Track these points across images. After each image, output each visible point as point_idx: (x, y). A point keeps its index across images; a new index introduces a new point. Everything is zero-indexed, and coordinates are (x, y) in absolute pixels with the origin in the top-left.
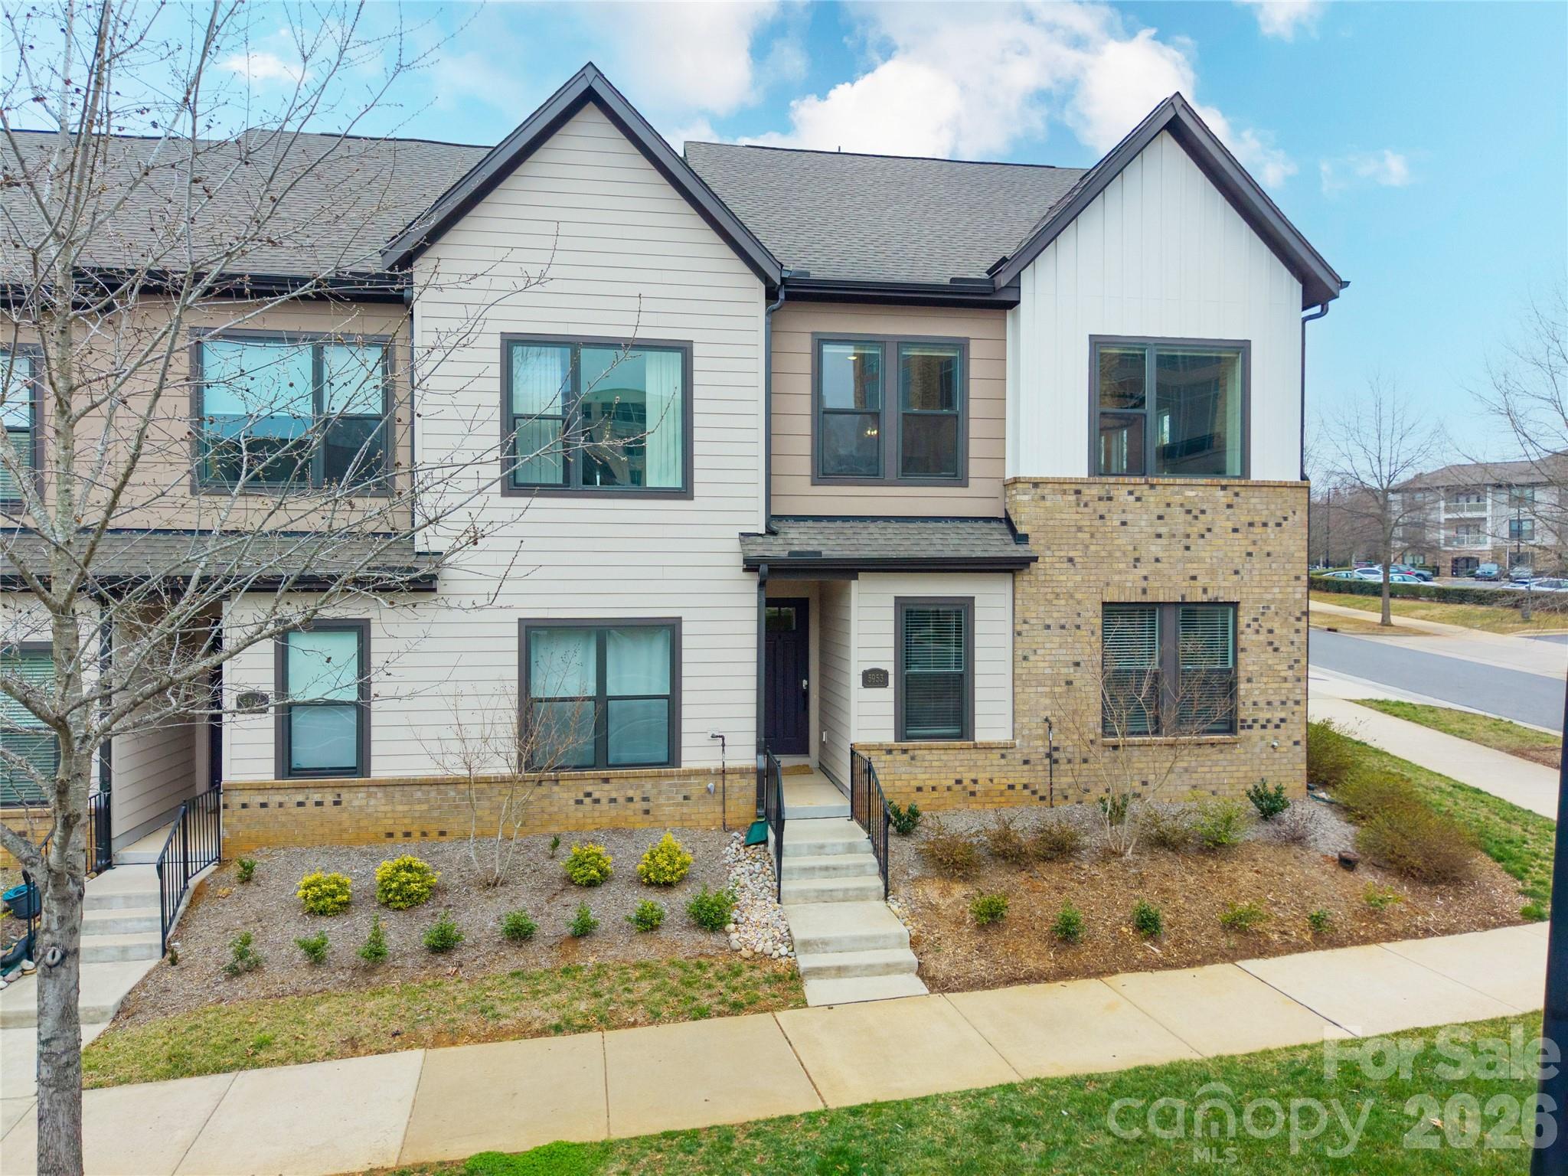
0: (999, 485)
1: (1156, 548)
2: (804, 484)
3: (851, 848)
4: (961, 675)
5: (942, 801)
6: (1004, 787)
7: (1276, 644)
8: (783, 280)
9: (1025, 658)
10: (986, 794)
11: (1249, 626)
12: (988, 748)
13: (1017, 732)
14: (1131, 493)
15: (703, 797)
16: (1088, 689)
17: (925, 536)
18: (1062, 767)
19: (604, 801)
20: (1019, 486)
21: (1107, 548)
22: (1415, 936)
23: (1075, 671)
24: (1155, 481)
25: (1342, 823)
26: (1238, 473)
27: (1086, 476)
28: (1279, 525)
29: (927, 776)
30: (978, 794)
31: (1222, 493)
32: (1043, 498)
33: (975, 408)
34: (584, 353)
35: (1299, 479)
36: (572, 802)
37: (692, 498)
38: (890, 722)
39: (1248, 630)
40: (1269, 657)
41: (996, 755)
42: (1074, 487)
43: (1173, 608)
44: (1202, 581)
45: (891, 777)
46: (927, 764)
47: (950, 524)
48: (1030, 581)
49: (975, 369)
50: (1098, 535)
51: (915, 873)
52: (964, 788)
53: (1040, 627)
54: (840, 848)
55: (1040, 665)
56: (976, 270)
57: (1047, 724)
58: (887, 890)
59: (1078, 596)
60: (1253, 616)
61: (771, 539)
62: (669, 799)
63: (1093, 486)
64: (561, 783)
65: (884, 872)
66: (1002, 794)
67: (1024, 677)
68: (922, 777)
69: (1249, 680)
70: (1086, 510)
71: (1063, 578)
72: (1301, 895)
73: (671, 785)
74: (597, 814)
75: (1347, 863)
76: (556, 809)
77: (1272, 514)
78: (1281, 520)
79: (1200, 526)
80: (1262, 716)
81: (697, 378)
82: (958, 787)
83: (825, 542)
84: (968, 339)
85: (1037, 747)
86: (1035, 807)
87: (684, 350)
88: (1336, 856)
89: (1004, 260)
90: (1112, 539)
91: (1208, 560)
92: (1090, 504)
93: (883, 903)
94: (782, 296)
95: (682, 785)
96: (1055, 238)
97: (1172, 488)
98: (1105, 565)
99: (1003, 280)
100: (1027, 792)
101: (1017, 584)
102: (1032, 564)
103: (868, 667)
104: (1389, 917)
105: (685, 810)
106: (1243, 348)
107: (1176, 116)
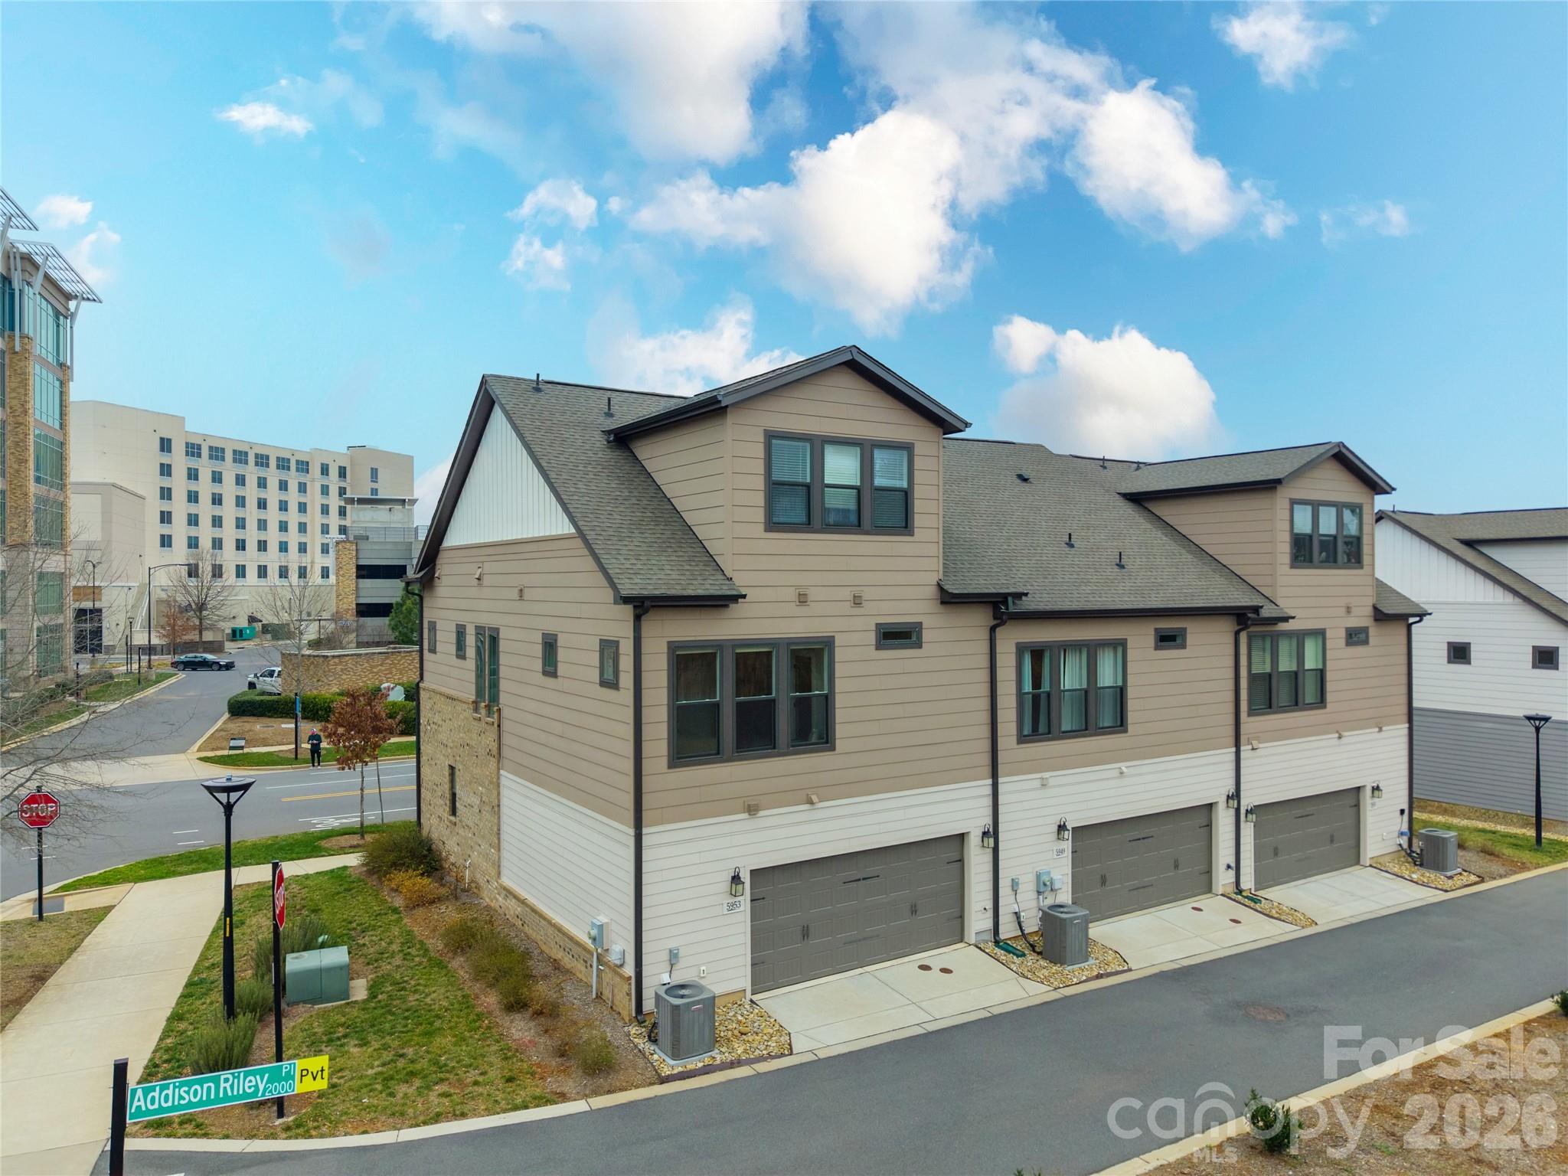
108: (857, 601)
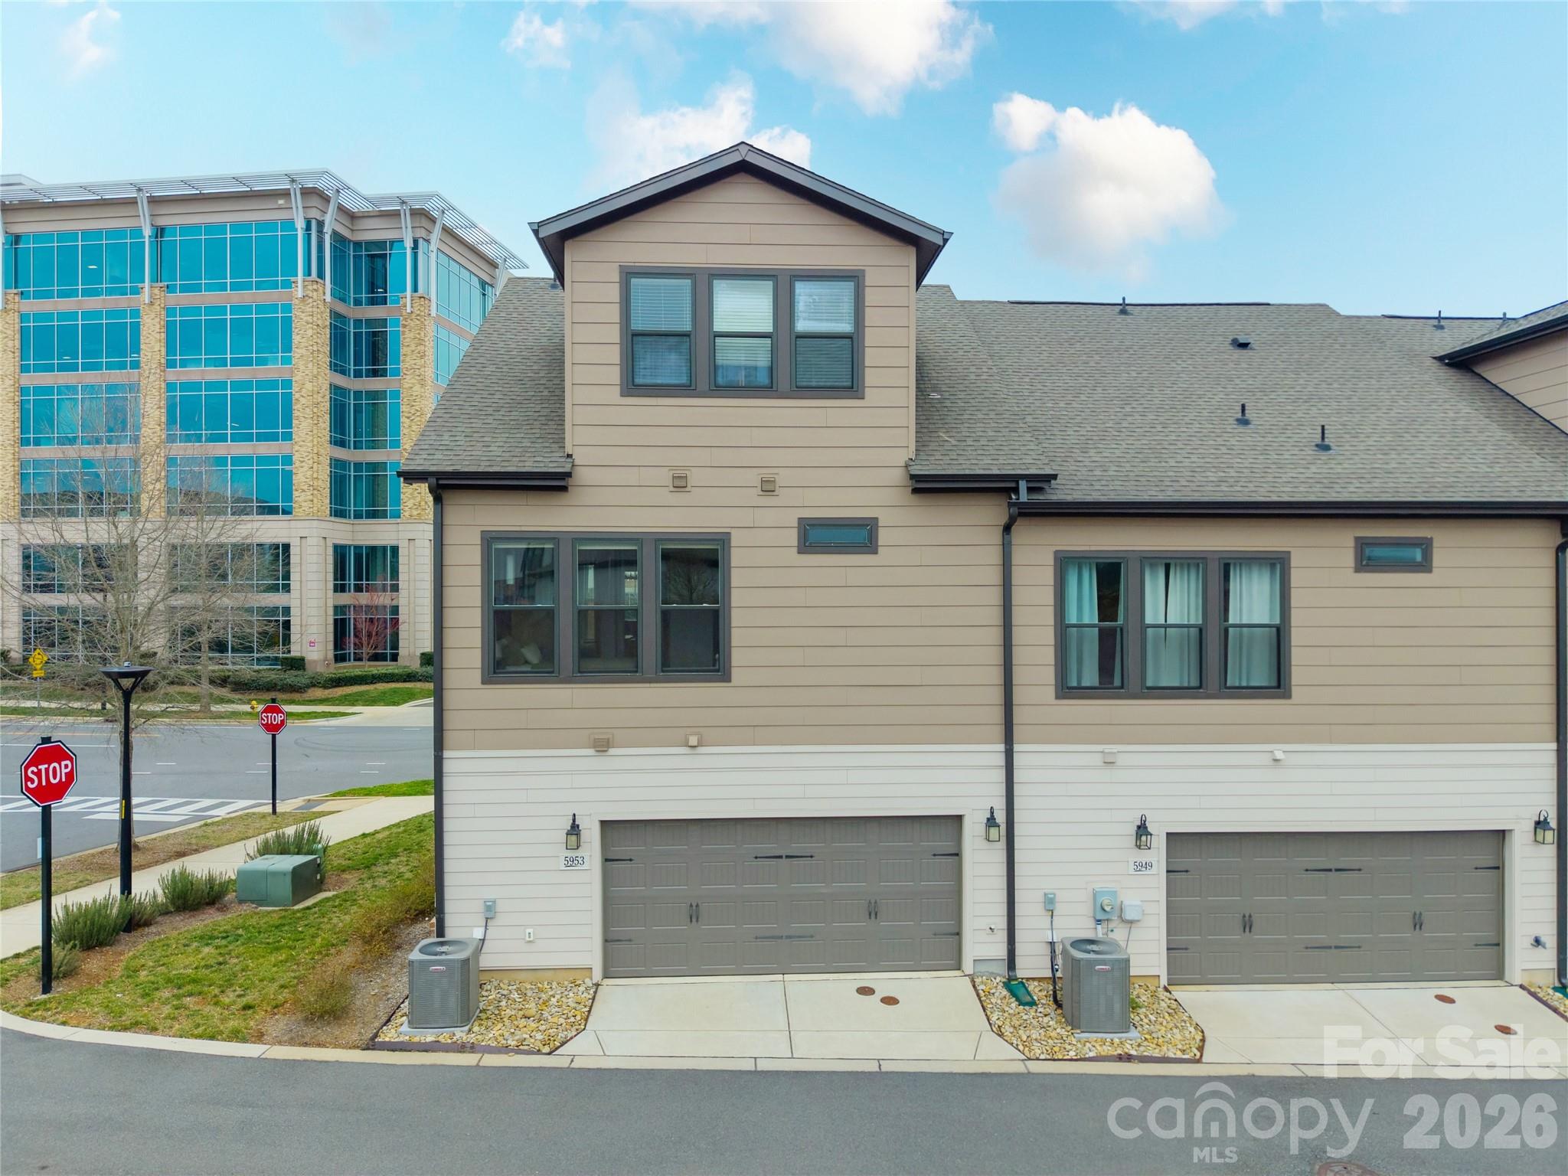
108: (768, 487)
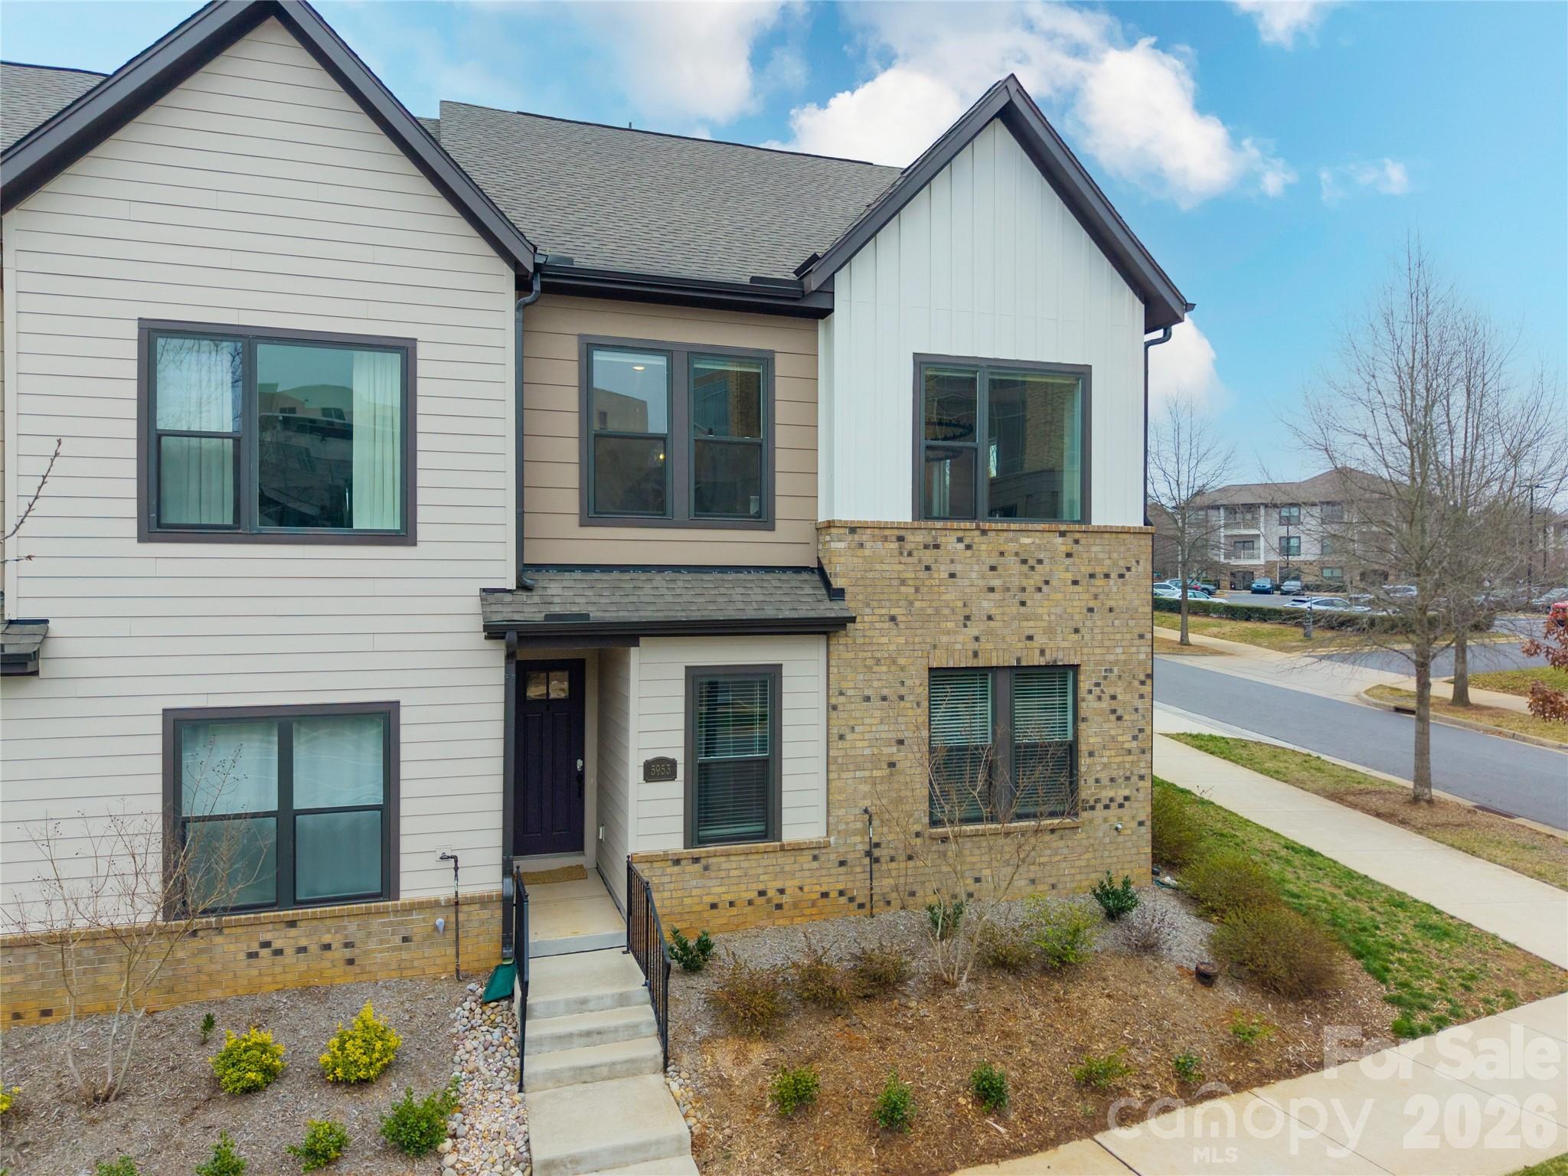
0: (810, 528)
1: (988, 604)
2: (569, 524)
3: (623, 1000)
4: (765, 762)
5: (742, 919)
6: (817, 896)
7: (1120, 712)
8: (537, 266)
9: (841, 737)
10: (795, 905)
11: (1090, 692)
12: (797, 849)
13: (832, 827)
14: (960, 540)
15: (429, 937)
16: (913, 771)
17: (723, 591)
18: (884, 867)
19: (289, 951)
20: (833, 531)
21: (934, 604)
22: (1288, 1075)
23: (899, 751)
24: (987, 526)
25: (1193, 919)
26: (1077, 517)
27: (909, 519)
28: (1121, 576)
29: (724, 889)
30: (785, 907)
31: (1060, 540)
32: (861, 545)
33: (782, 437)
34: (262, 350)
35: (1142, 525)
36: (242, 956)
37: (414, 544)
38: (678, 825)
39: (1090, 697)
40: (1112, 727)
41: (807, 857)
42: (896, 532)
43: (1008, 672)
44: (1040, 640)
45: (679, 894)
46: (723, 874)
47: (753, 576)
48: (846, 645)
49: (782, 389)
50: (924, 590)
51: (702, 1030)
52: (769, 901)
53: (858, 699)
54: (608, 1002)
55: (859, 746)
56: (781, 267)
57: (867, 816)
58: (666, 1058)
59: (902, 661)
60: (1094, 680)
61: (523, 596)
62: (381, 942)
63: (918, 532)
64: (226, 931)
65: (663, 1034)
66: (814, 904)
67: (840, 760)
68: (718, 891)
69: (1091, 754)
70: (910, 560)
71: (885, 640)
72: (1160, 1028)
73: (384, 924)
74: (278, 969)
75: (1205, 978)
76: (219, 967)
77: (1115, 564)
78: (1124, 571)
79: (1036, 579)
80: (1106, 794)
81: (422, 387)
82: (763, 899)
83: (593, 599)
84: (773, 352)
85: (855, 844)
86: (852, 918)
87: (405, 350)
88: (1193, 969)
89: (815, 258)
90: (940, 594)
91: (1046, 617)
92: (915, 553)
93: (660, 1077)
94: (537, 287)
95: (401, 923)
96: (874, 235)
97: (1006, 534)
98: (932, 625)
99: (813, 283)
100: (843, 900)
101: (832, 648)
102: (849, 625)
103: (651, 755)
104: (1259, 1053)
105: (405, 955)
106: (1081, 375)
107: (1010, 103)
